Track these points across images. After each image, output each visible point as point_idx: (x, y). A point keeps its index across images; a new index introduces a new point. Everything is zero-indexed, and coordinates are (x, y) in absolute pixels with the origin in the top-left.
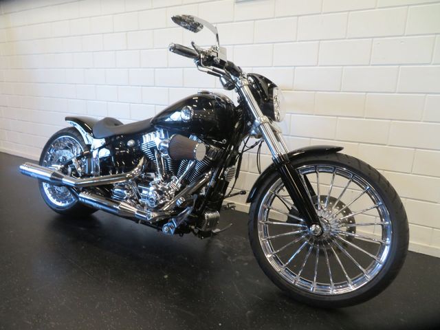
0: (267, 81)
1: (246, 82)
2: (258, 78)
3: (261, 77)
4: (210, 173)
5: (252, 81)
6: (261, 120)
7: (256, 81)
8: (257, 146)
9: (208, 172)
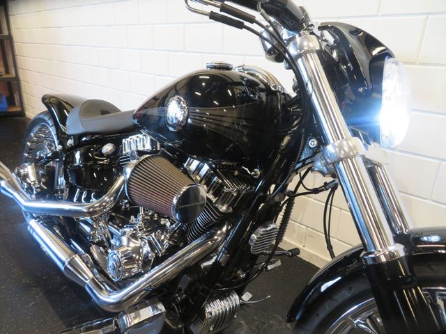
0: (370, 42)
1: (314, 44)
2: (346, 33)
3: (355, 31)
4: (224, 229)
5: (331, 40)
6: (341, 147)
7: (341, 42)
8: (326, 193)
9: (220, 228)
